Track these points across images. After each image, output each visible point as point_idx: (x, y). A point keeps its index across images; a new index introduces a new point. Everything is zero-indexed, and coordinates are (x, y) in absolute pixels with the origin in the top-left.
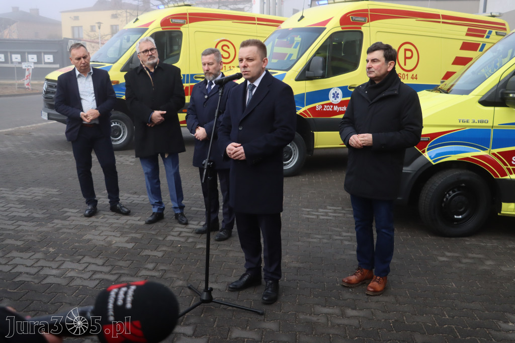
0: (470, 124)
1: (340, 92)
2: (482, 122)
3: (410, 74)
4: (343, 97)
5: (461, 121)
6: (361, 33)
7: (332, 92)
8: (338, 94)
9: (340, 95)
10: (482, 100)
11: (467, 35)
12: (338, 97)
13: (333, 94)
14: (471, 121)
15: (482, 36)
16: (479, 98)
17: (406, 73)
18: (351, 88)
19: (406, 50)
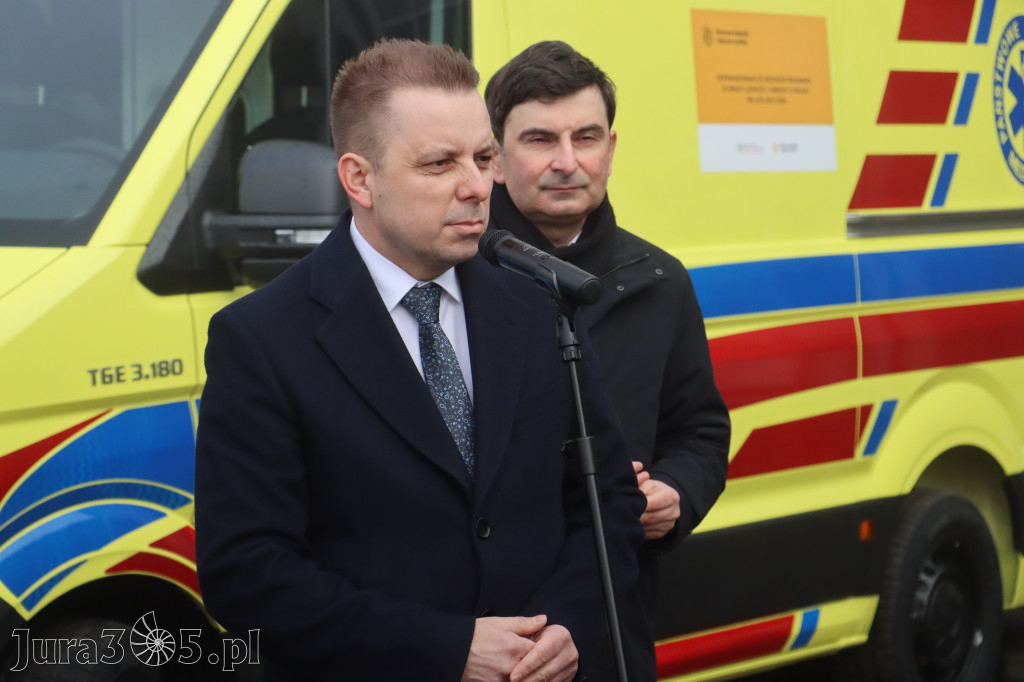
0: (129, 387)
2: (164, 369)
5: (98, 376)
10: (147, 265)
14: (129, 374)
16: (134, 258)
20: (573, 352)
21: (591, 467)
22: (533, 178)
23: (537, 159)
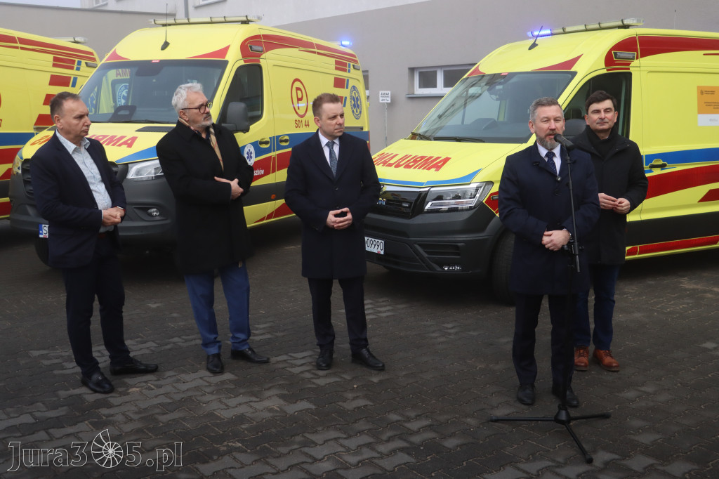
1: (252, 150)
3: (303, 119)
4: (256, 156)
6: (260, 67)
7: (246, 150)
8: (251, 153)
9: (253, 155)
11: (337, 69)
12: (251, 157)
13: (248, 153)
15: (345, 70)
17: (300, 119)
18: (262, 143)
19: (298, 89)
20: (569, 162)
21: (571, 188)
22: (595, 121)
23: (596, 117)
